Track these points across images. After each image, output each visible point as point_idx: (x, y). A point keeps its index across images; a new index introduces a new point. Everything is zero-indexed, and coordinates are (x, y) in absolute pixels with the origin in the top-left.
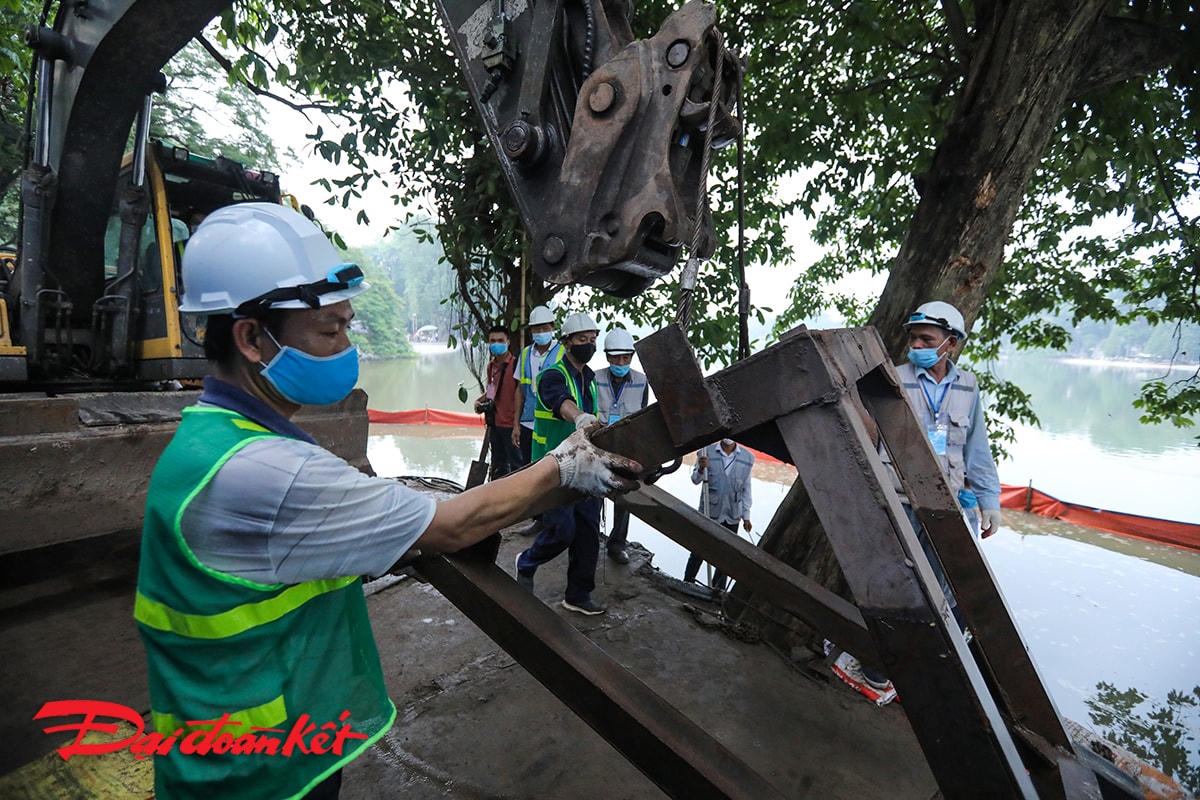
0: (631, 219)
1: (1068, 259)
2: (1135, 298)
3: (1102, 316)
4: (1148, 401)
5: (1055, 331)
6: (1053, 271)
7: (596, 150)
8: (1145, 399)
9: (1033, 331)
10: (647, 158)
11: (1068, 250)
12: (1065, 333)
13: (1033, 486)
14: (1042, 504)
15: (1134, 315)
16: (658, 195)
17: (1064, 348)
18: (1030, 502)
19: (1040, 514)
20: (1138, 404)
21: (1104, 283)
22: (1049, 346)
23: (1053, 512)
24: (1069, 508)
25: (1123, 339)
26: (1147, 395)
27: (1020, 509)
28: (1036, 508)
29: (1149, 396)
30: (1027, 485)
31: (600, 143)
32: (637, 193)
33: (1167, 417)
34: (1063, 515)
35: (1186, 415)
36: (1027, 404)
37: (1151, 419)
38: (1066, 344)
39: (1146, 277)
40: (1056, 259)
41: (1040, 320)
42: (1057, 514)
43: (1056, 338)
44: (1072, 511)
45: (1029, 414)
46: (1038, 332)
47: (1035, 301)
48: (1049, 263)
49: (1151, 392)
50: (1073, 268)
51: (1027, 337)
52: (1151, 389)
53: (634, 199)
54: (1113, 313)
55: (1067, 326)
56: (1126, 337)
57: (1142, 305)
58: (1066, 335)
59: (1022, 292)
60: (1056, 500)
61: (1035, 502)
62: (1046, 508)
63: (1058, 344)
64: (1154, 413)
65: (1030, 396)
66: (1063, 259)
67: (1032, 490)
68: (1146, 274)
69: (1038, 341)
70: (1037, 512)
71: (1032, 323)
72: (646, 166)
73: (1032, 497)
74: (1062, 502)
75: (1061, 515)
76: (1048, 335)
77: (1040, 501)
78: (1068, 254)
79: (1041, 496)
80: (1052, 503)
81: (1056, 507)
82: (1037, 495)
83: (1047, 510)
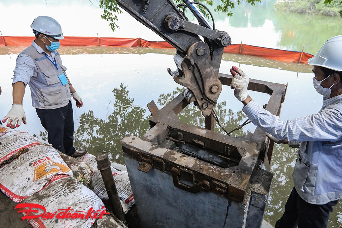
0: (188, 73)
7: (208, 80)
10: (195, 86)
13: (140, 37)
14: (144, 43)
16: (186, 82)
18: (140, 43)
23: (147, 45)
24: (150, 42)
27: (138, 46)
30: (138, 37)
31: (208, 82)
32: (191, 79)
34: (149, 45)
42: (147, 46)
44: (151, 44)
53: (191, 77)
61: (142, 43)
67: (140, 39)
70: (143, 46)
72: (194, 85)
73: (140, 41)
74: (148, 41)
79: (143, 40)
80: (145, 42)
81: (147, 43)
82: (141, 40)
83: (145, 45)
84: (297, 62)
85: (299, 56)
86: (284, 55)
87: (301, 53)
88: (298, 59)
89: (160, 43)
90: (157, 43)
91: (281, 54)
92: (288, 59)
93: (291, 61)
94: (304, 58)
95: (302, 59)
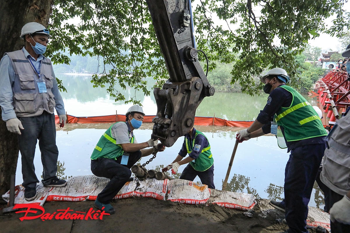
1: (64, 31)
2: (85, 48)
3: (78, 53)
4: (94, 81)
5: (65, 57)
6: (61, 35)
8: (93, 80)
9: (58, 57)
11: (64, 28)
12: (68, 58)
14: (71, 119)
15: (86, 53)
17: (69, 63)
19: (71, 123)
20: (92, 81)
21: (77, 41)
22: (64, 63)
23: (75, 121)
24: (79, 118)
25: (80, 67)
26: (93, 79)
28: (70, 121)
29: (94, 79)
33: (99, 85)
34: (77, 121)
35: (103, 84)
36: (61, 84)
37: (96, 86)
38: (69, 62)
39: (87, 41)
40: (61, 31)
41: (59, 53)
42: (76, 122)
43: (66, 60)
44: (80, 119)
45: (62, 87)
46: (59, 57)
47: (57, 46)
48: (59, 32)
49: (94, 78)
50: (66, 35)
51: (56, 60)
52: (94, 77)
54: (81, 52)
55: (69, 56)
56: (81, 66)
57: (88, 50)
58: (69, 59)
59: (51, 42)
60: (75, 117)
62: (72, 120)
63: (67, 62)
64: (96, 84)
65: (61, 81)
66: (63, 31)
68: (87, 40)
69: (60, 61)
70: (70, 123)
71: (57, 54)
74: (76, 117)
75: (77, 122)
76: (63, 59)
77: (70, 119)
78: (64, 29)
79: (70, 117)
80: (74, 118)
81: (75, 119)
82: (69, 117)
83: (73, 121)
84: (211, 125)
85: (212, 121)
86: (201, 121)
87: (213, 118)
88: (212, 123)
89: (90, 118)
90: (87, 118)
91: (199, 120)
92: (205, 124)
93: (207, 125)
94: (215, 122)
95: (215, 123)
